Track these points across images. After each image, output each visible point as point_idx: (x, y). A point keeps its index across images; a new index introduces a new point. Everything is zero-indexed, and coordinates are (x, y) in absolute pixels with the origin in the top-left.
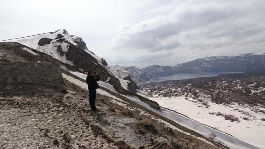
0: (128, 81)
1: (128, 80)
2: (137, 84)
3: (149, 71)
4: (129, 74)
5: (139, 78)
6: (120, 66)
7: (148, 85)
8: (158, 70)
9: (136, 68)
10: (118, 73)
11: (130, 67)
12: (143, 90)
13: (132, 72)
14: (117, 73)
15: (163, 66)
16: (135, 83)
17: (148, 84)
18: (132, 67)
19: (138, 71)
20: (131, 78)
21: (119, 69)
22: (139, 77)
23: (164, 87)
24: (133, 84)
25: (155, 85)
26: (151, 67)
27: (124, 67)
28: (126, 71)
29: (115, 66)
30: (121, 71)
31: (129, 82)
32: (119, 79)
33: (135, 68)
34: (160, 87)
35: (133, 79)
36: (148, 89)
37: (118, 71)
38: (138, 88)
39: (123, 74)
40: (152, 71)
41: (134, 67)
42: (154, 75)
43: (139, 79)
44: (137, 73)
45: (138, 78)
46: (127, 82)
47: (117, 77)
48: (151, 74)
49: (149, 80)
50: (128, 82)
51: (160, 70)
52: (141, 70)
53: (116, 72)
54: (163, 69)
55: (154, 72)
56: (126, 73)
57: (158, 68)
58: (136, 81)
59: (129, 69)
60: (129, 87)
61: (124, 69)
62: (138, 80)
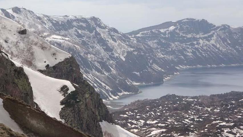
0: (68, 83)
1: (67, 79)
2: (106, 98)
3: (159, 43)
4: (69, 50)
5: (114, 71)
6: (31, 12)
7: (153, 104)
8: (201, 41)
9: (105, 27)
10: (22, 45)
11: (77, 20)
12: (129, 130)
13: (84, 44)
14: (16, 45)
15: (225, 28)
16: (98, 95)
17: (154, 101)
18: (85, 20)
19: (111, 41)
20: (82, 71)
21: (27, 27)
22: (116, 68)
23: (223, 120)
24: (87, 96)
25: (187, 107)
26: (172, 28)
27: (50, 20)
28: (57, 38)
29: (10, 11)
30: (38, 33)
31: (72, 88)
32: (27, 70)
33: (100, 26)
34: (207, 120)
35: (89, 77)
36: (152, 126)
37: (23, 32)
38: (110, 118)
39: (43, 48)
40: (174, 45)
41: (94, 19)
42: (181, 62)
43: (114, 77)
44: (108, 49)
45: (109, 71)
46: (59, 87)
47: (18, 63)
48: (170, 57)
49: (158, 82)
50: (64, 89)
51: (212, 42)
52: (124, 37)
53: (14, 38)
54: (224, 40)
55: (182, 52)
56: (59, 45)
57: (201, 35)
58: (100, 86)
59: (72, 31)
60: (69, 111)
61: (48, 25)
62: (111, 80)
